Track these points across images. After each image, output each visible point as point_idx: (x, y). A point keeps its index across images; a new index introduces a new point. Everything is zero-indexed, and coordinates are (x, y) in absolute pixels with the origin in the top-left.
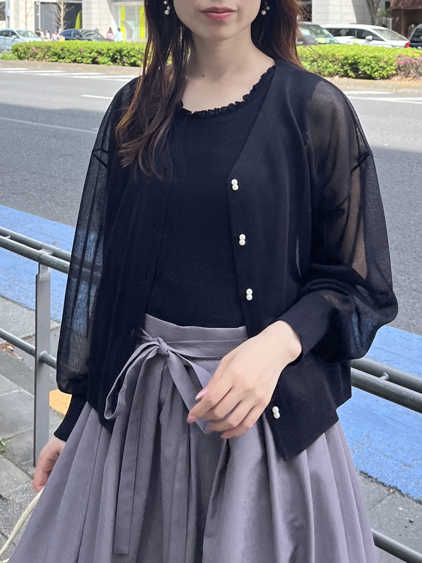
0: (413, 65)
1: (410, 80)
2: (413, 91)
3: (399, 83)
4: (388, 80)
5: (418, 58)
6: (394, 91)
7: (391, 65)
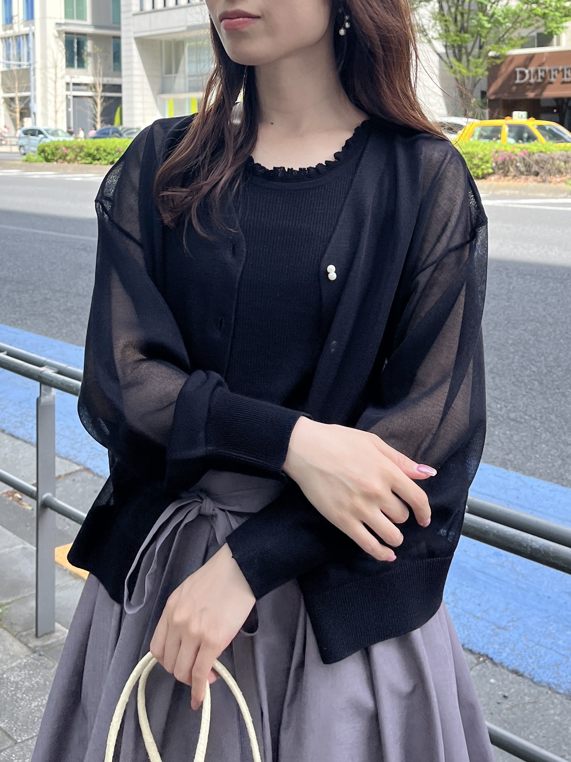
0: (512, 161)
1: (509, 180)
2: (512, 192)
3: (496, 183)
4: (483, 180)
5: (518, 153)
6: (491, 192)
7: (487, 162)
